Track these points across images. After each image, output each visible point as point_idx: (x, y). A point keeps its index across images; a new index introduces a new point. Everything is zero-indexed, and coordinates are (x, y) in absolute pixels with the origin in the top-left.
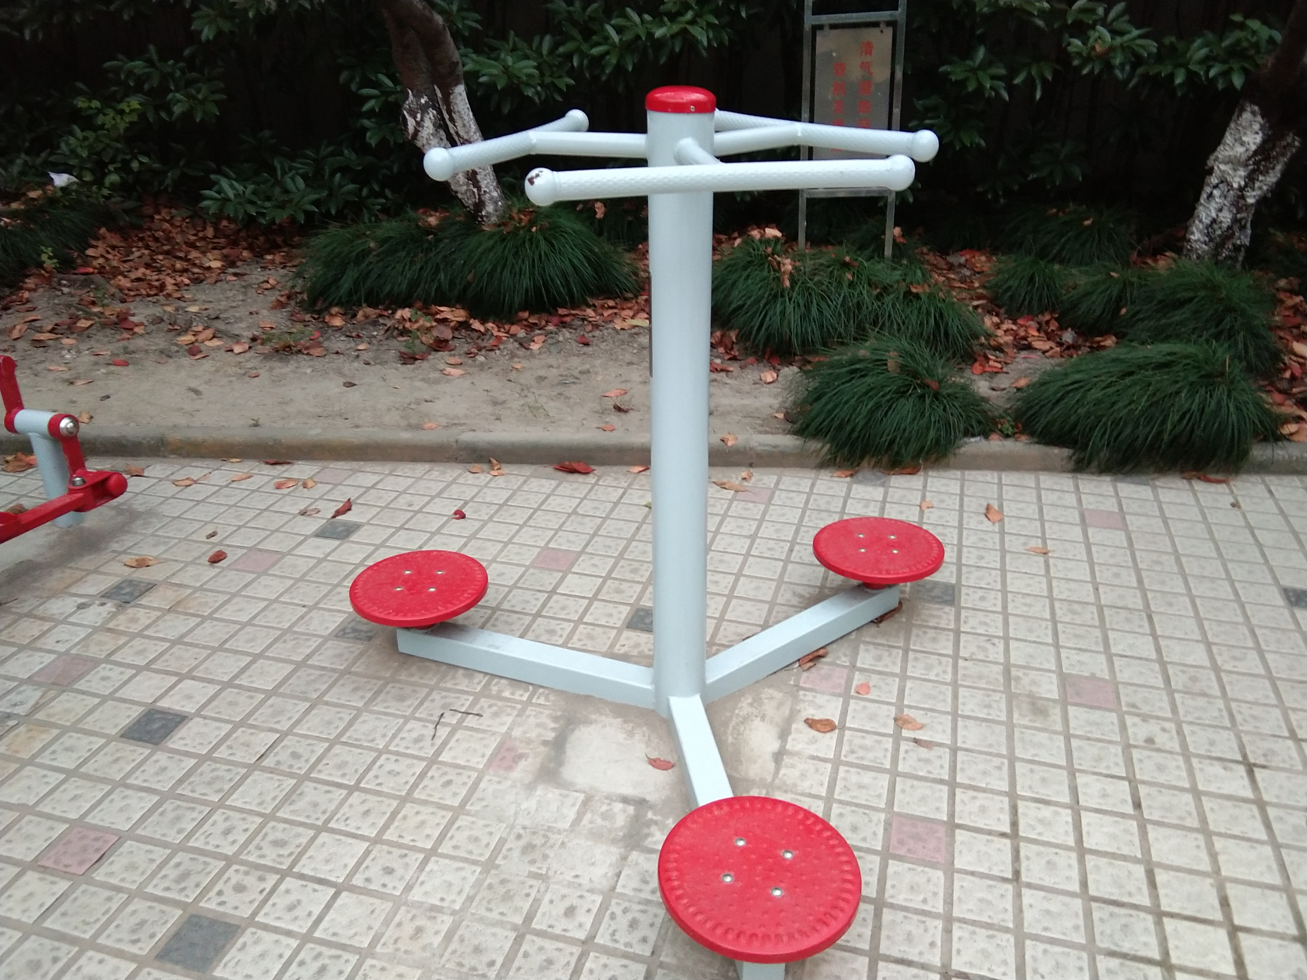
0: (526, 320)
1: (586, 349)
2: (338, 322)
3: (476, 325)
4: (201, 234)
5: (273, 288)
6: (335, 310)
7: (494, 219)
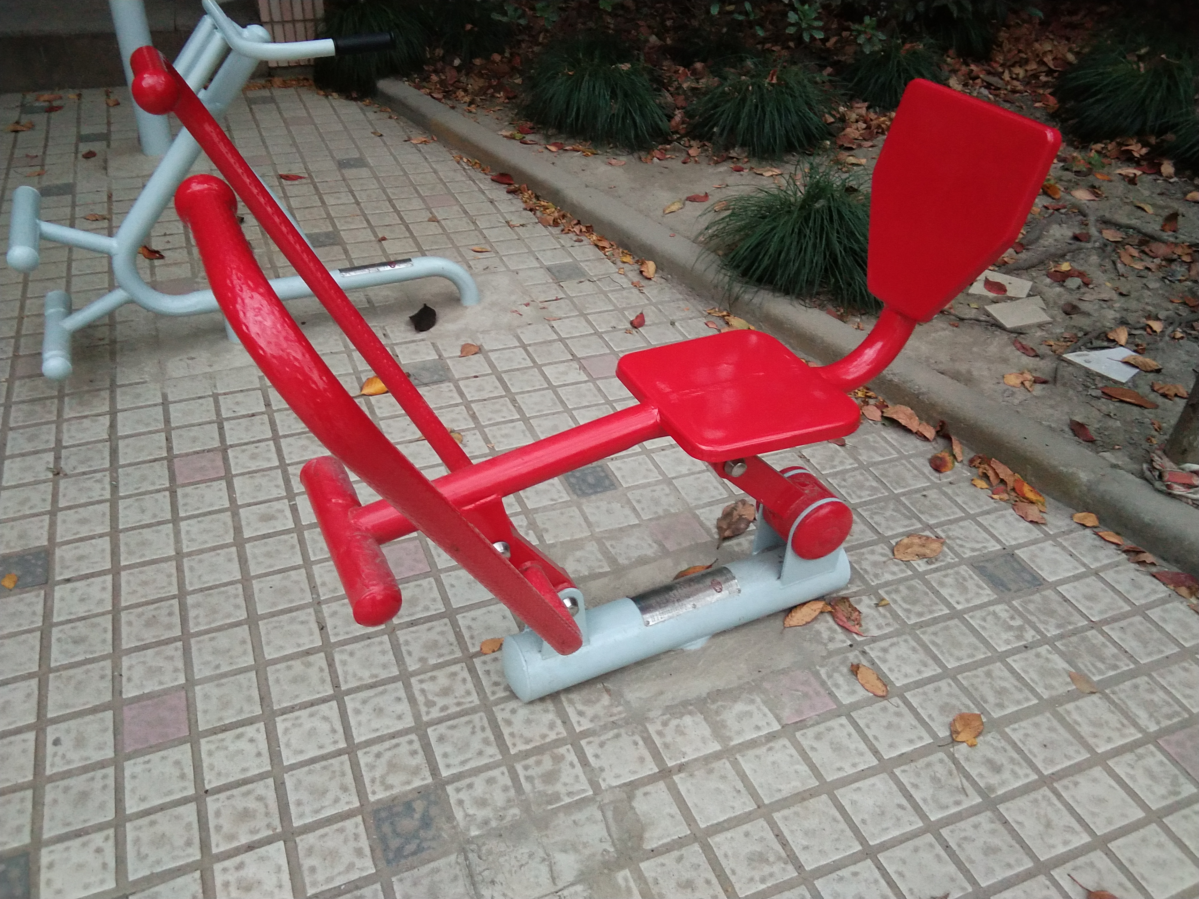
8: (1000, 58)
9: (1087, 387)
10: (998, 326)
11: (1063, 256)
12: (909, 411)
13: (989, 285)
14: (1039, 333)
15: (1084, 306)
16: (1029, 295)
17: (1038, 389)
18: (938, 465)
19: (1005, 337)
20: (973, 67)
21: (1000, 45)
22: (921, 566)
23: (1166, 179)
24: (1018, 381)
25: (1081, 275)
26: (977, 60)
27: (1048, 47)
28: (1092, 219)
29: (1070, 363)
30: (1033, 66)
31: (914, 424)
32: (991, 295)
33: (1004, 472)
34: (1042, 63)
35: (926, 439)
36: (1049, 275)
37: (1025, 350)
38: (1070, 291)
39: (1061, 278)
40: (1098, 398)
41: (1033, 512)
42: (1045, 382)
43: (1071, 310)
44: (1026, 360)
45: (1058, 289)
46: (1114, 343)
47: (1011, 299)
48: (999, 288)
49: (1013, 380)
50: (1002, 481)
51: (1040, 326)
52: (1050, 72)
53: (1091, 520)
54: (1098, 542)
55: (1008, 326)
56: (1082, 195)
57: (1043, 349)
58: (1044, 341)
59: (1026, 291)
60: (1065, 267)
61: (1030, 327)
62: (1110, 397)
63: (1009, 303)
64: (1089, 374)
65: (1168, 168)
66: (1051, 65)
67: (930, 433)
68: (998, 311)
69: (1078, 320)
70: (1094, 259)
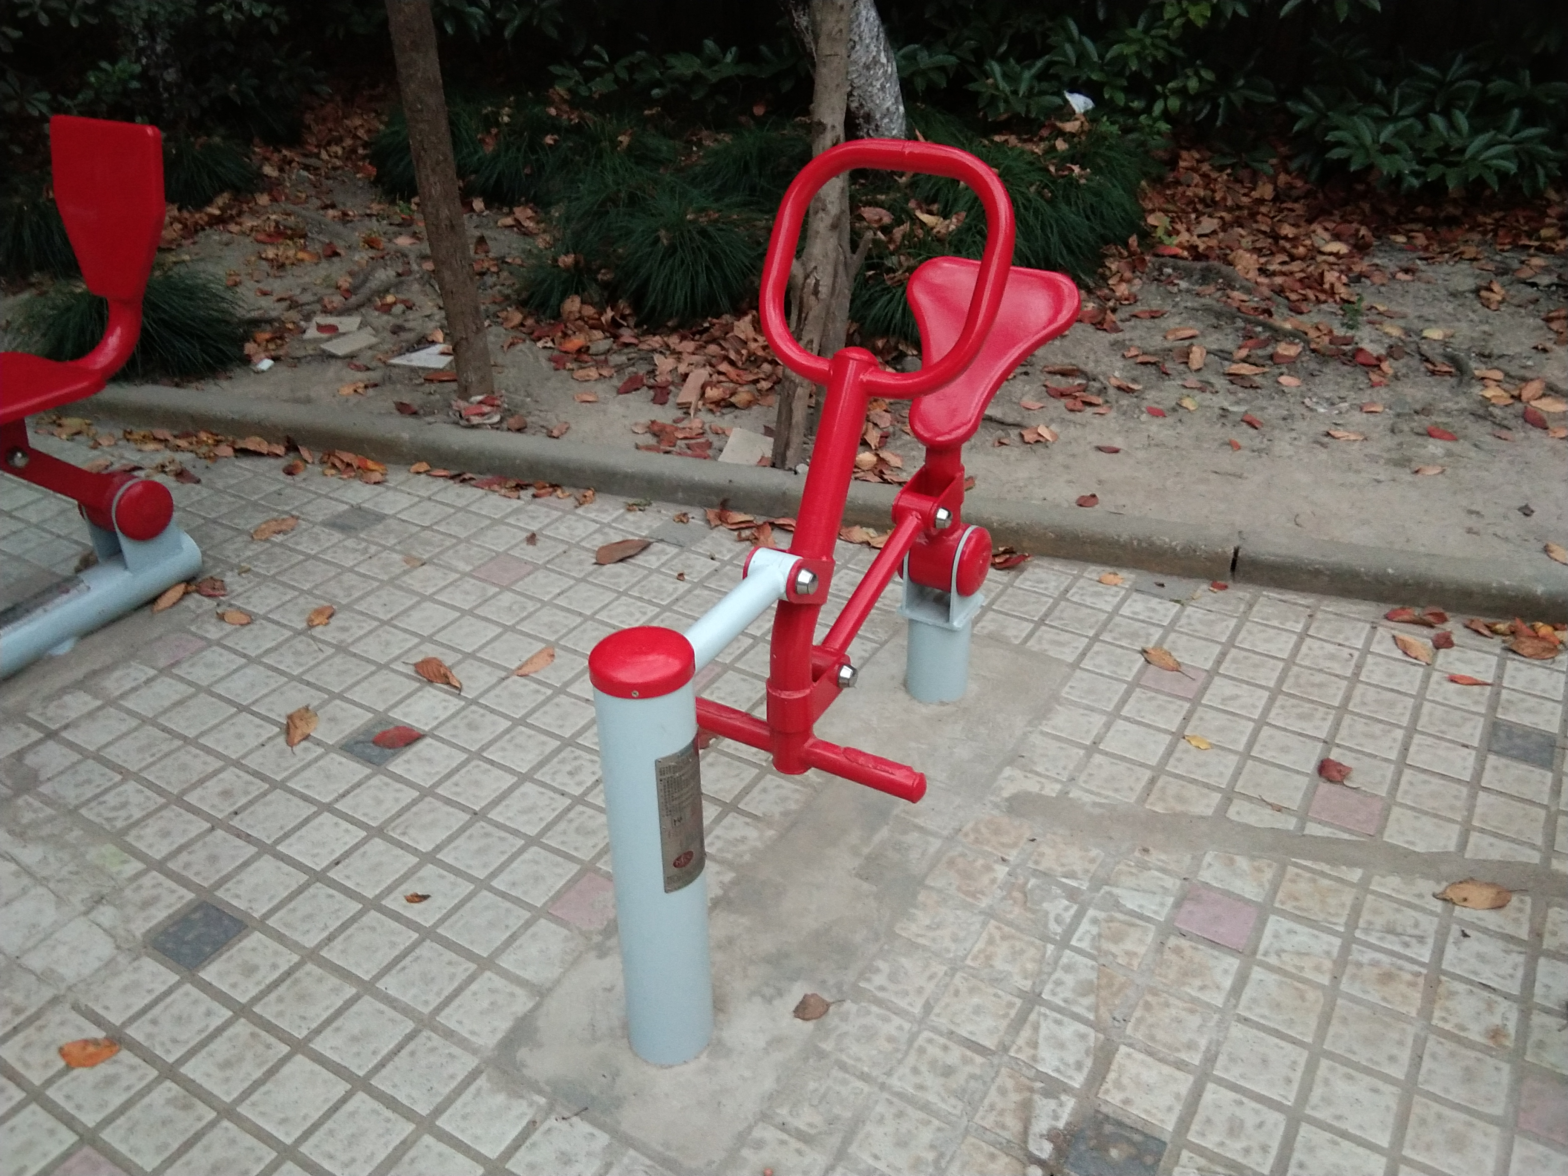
4: (1255, 194)
8: (312, 140)
9: (411, 379)
10: (333, 356)
11: (387, 291)
12: (258, 439)
13: (320, 328)
14: (370, 353)
15: (407, 325)
16: (360, 328)
17: (371, 392)
18: (290, 471)
19: (339, 363)
20: (285, 152)
21: (309, 128)
22: (279, 538)
23: (479, 214)
24: (351, 390)
25: (403, 302)
26: (290, 146)
27: (358, 122)
28: (412, 258)
29: (394, 366)
30: (348, 142)
31: (264, 448)
32: (325, 336)
33: (348, 457)
34: (355, 137)
35: (277, 456)
36: (376, 309)
37: (358, 368)
38: (396, 316)
39: (387, 309)
40: (422, 384)
41: (377, 477)
42: (376, 385)
43: (397, 330)
44: (360, 375)
45: (385, 318)
46: (433, 343)
47: (344, 334)
48: (332, 329)
49: (347, 390)
50: (349, 465)
51: (371, 348)
52: (365, 145)
53: (424, 466)
54: (430, 479)
55: (340, 353)
56: (403, 241)
57: (374, 364)
58: (373, 357)
59: (356, 326)
60: (390, 299)
61: (360, 350)
62: (431, 381)
63: (342, 339)
64: (414, 370)
65: (478, 204)
66: (366, 138)
67: (280, 450)
68: (329, 347)
69: (404, 336)
70: (416, 287)
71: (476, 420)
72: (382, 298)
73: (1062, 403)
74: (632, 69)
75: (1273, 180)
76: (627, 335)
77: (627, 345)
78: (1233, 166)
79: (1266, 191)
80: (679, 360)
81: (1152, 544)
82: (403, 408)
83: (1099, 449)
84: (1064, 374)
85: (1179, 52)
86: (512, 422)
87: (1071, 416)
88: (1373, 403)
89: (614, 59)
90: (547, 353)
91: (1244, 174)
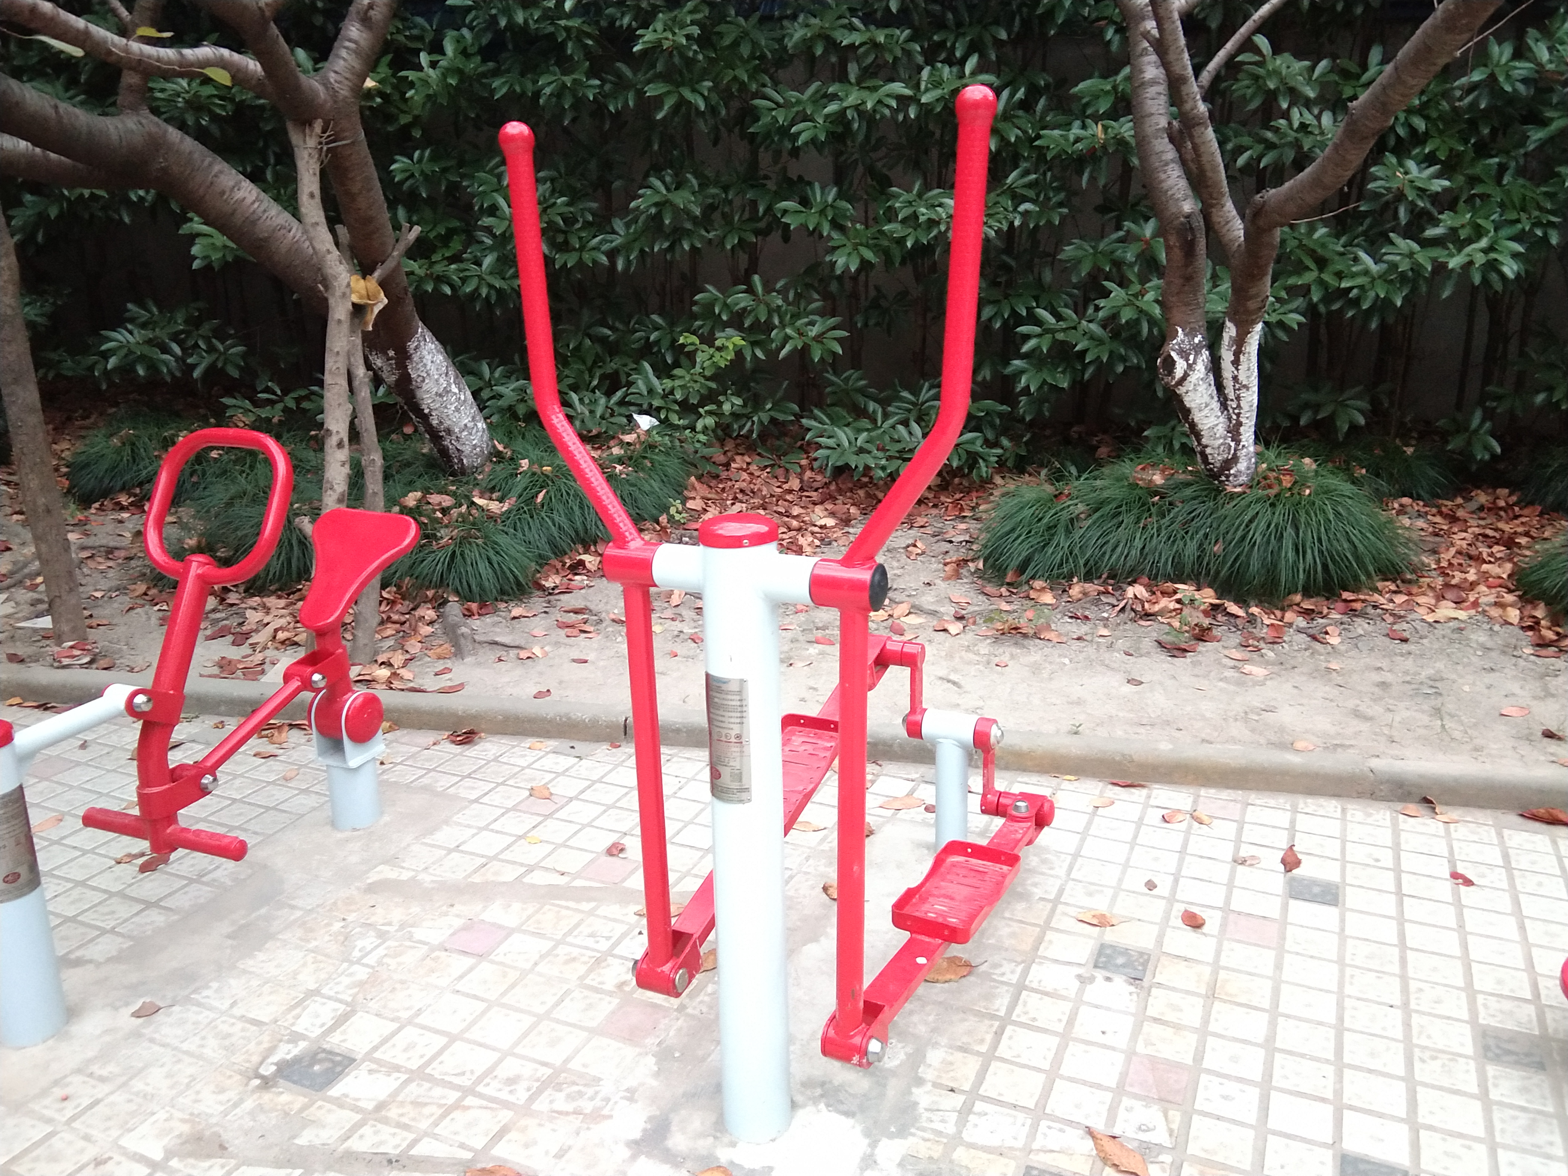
0: (1298, 605)
1: (1405, 647)
2: (1048, 598)
3: (1233, 608)
4: (786, 486)
5: (923, 553)
6: (1038, 584)
7: (1243, 479)
71: (66, 661)
72: (32, 579)
73: (563, 632)
74: (298, 400)
75: (800, 476)
76: (233, 598)
77: (232, 605)
78: (772, 466)
79: (795, 484)
80: (268, 613)
81: (569, 718)
82: (14, 658)
83: (574, 661)
84: (576, 612)
85: (713, 385)
86: (103, 663)
87: (568, 640)
88: (791, 624)
89: (285, 392)
90: (161, 614)
91: (780, 472)
